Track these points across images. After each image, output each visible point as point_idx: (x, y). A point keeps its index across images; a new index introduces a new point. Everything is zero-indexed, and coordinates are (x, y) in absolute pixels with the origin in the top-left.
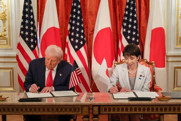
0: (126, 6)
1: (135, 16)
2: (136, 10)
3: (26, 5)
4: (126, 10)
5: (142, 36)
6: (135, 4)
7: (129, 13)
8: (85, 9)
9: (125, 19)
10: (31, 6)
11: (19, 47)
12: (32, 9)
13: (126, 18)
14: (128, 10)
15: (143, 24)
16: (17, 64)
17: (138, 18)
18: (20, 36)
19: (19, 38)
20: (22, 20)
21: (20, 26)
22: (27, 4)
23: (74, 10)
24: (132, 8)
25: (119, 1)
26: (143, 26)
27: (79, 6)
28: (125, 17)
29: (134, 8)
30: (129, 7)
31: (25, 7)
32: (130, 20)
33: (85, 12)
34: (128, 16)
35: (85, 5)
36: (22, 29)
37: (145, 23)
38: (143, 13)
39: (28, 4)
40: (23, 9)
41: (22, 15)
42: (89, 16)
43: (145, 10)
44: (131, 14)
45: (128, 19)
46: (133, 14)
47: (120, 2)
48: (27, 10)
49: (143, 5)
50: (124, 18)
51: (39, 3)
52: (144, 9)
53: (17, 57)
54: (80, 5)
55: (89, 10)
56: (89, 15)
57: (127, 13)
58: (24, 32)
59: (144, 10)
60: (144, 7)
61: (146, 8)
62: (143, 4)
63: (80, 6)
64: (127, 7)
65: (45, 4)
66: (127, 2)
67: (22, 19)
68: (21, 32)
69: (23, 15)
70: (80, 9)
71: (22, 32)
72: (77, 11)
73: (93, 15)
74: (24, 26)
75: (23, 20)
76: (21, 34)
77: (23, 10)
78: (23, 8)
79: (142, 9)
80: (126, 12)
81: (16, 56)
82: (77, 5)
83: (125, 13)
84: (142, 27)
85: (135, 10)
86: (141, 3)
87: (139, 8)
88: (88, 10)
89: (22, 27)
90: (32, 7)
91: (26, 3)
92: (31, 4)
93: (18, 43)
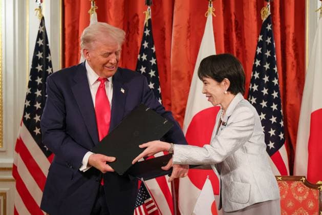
0: (255, 61)
1: (275, 81)
2: (276, 71)
3: (38, 57)
4: (255, 69)
5: (289, 124)
6: (275, 56)
7: (262, 76)
8: (165, 66)
9: (253, 89)
10: (48, 59)
11: (20, 147)
12: (51, 67)
13: (255, 88)
14: (260, 69)
15: (291, 100)
16: (14, 184)
17: (281, 87)
18: (23, 123)
19: (20, 127)
20: (27, 90)
21: (23, 103)
22: (40, 55)
23: (143, 70)
24: (267, 66)
25: (238, 50)
26: (293, 102)
27: (153, 61)
28: (253, 86)
29: (272, 66)
30: (262, 63)
31: (36, 61)
32: (265, 91)
33: (166, 72)
34: (259, 82)
35: (165, 57)
36: (27, 110)
37: (297, 96)
38: (292, 75)
39: (42, 55)
40: (32, 66)
41: (28, 78)
42: (175, 81)
43: (295, 69)
44: (266, 79)
45: (260, 88)
46: (271, 79)
47: (240, 51)
48: (39, 68)
49: (291, 59)
50: (251, 87)
51: (67, 53)
52: (294, 66)
53: (14, 169)
54: (154, 58)
55: (175, 69)
56: (173, 79)
57: (257, 75)
58: (32, 116)
59: (293, 69)
60: (293, 63)
61: (298, 64)
62: (292, 56)
63: (156, 61)
64: (258, 63)
66: (257, 52)
67: (29, 87)
68: (24, 114)
69: (31, 78)
70: (155, 68)
71: (27, 116)
72: (148, 71)
73: (183, 78)
74: (33, 103)
75: (31, 91)
76: (24, 119)
77: (31, 69)
78: (31, 64)
79: (289, 67)
80: (254, 73)
81: (11, 166)
82: (149, 58)
83: (254, 77)
84: (291, 105)
85: (276, 69)
86: (287, 53)
87: (282, 65)
88: (173, 69)
89: (28, 104)
90: (51, 61)
91: (38, 53)
92: (48, 56)
93: (18, 140)
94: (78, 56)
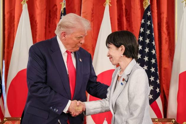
0: (139, 38)
1: (154, 52)
2: (154, 44)
4: (139, 43)
5: (163, 81)
6: (153, 34)
7: (144, 48)
13: (139, 56)
15: (165, 64)
17: (157, 56)
24: (147, 41)
29: (151, 41)
30: (144, 39)
32: (146, 59)
34: (142, 52)
37: (169, 62)
38: (165, 47)
43: (168, 43)
44: (147, 50)
45: (143, 57)
46: (150, 50)
49: (165, 36)
51: (6, 32)
52: (167, 41)
57: (140, 47)
59: (166, 43)
60: (166, 38)
61: (170, 40)
62: (165, 34)
64: (141, 39)
65: (15, 33)
66: (140, 31)
79: (164, 41)
84: (165, 68)
85: (154, 43)
86: (162, 32)
87: (158, 40)
94: (14, 34)
